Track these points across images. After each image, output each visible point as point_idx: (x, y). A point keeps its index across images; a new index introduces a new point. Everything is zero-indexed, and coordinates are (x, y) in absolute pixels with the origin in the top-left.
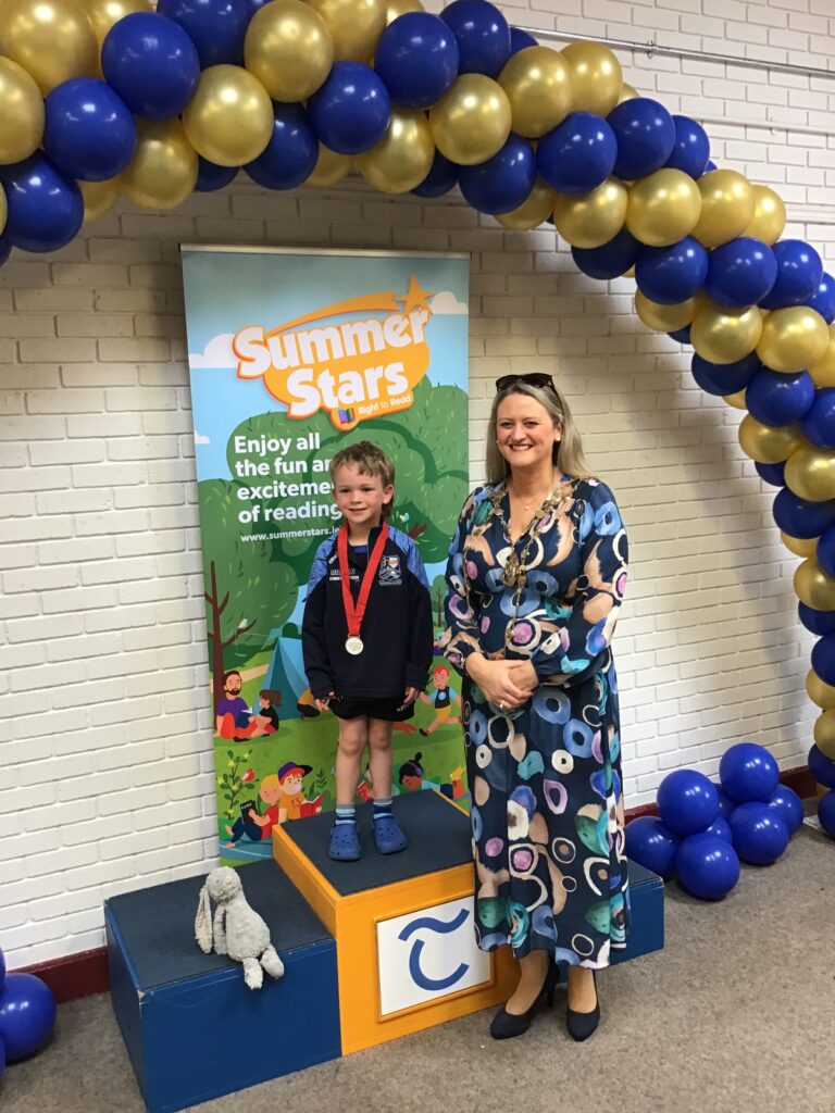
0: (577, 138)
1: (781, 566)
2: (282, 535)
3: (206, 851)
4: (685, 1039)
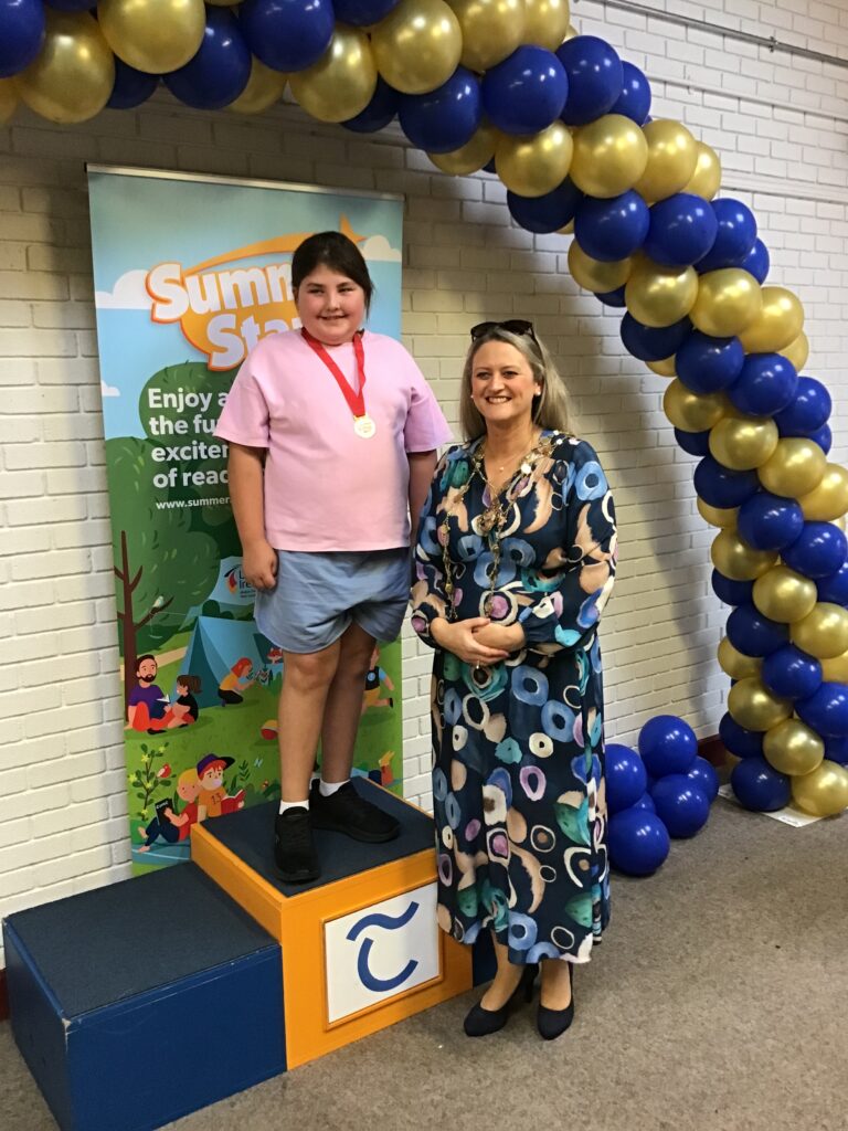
0: (527, 73)
1: (691, 536)
2: (203, 502)
3: (115, 856)
4: (643, 1022)
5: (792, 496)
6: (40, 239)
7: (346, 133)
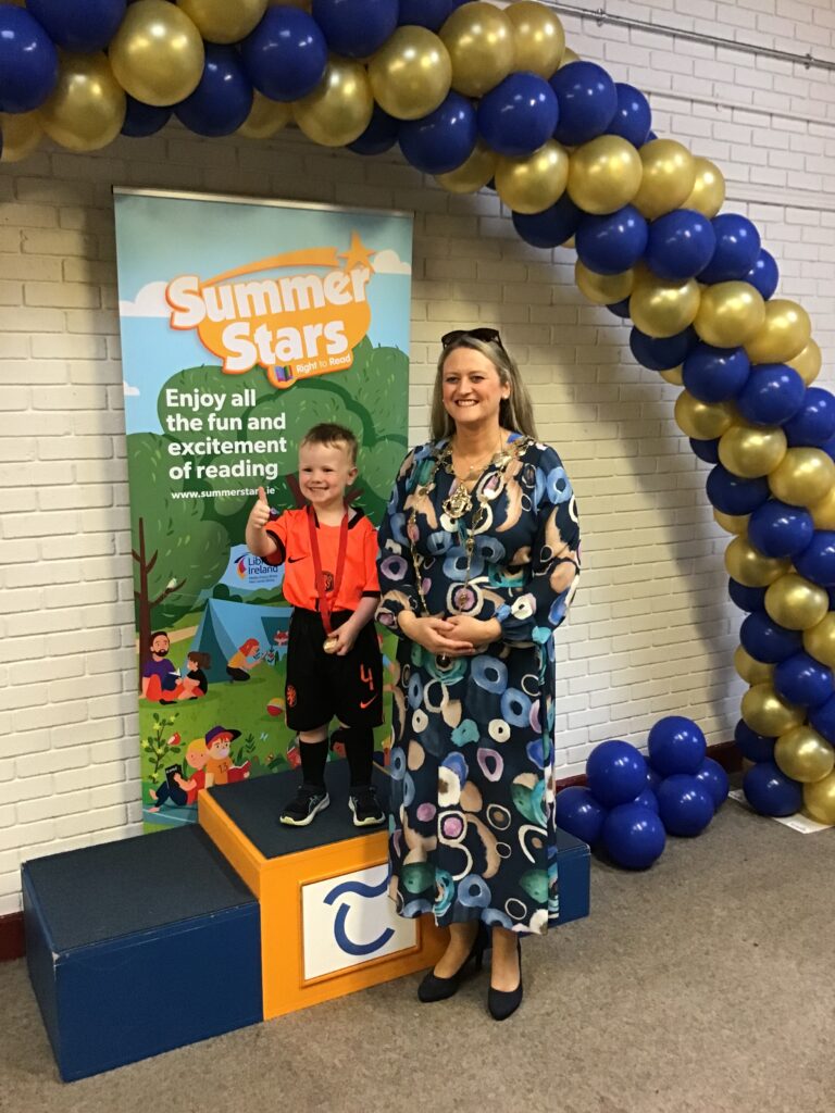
0: (518, 97)
1: (714, 543)
2: (215, 493)
3: (130, 815)
4: (607, 1003)
5: (800, 505)
6: (76, 253)
7: (349, 153)
